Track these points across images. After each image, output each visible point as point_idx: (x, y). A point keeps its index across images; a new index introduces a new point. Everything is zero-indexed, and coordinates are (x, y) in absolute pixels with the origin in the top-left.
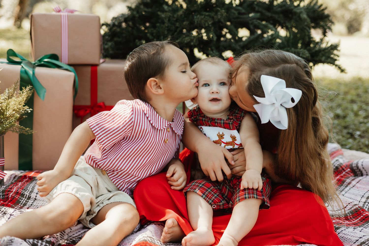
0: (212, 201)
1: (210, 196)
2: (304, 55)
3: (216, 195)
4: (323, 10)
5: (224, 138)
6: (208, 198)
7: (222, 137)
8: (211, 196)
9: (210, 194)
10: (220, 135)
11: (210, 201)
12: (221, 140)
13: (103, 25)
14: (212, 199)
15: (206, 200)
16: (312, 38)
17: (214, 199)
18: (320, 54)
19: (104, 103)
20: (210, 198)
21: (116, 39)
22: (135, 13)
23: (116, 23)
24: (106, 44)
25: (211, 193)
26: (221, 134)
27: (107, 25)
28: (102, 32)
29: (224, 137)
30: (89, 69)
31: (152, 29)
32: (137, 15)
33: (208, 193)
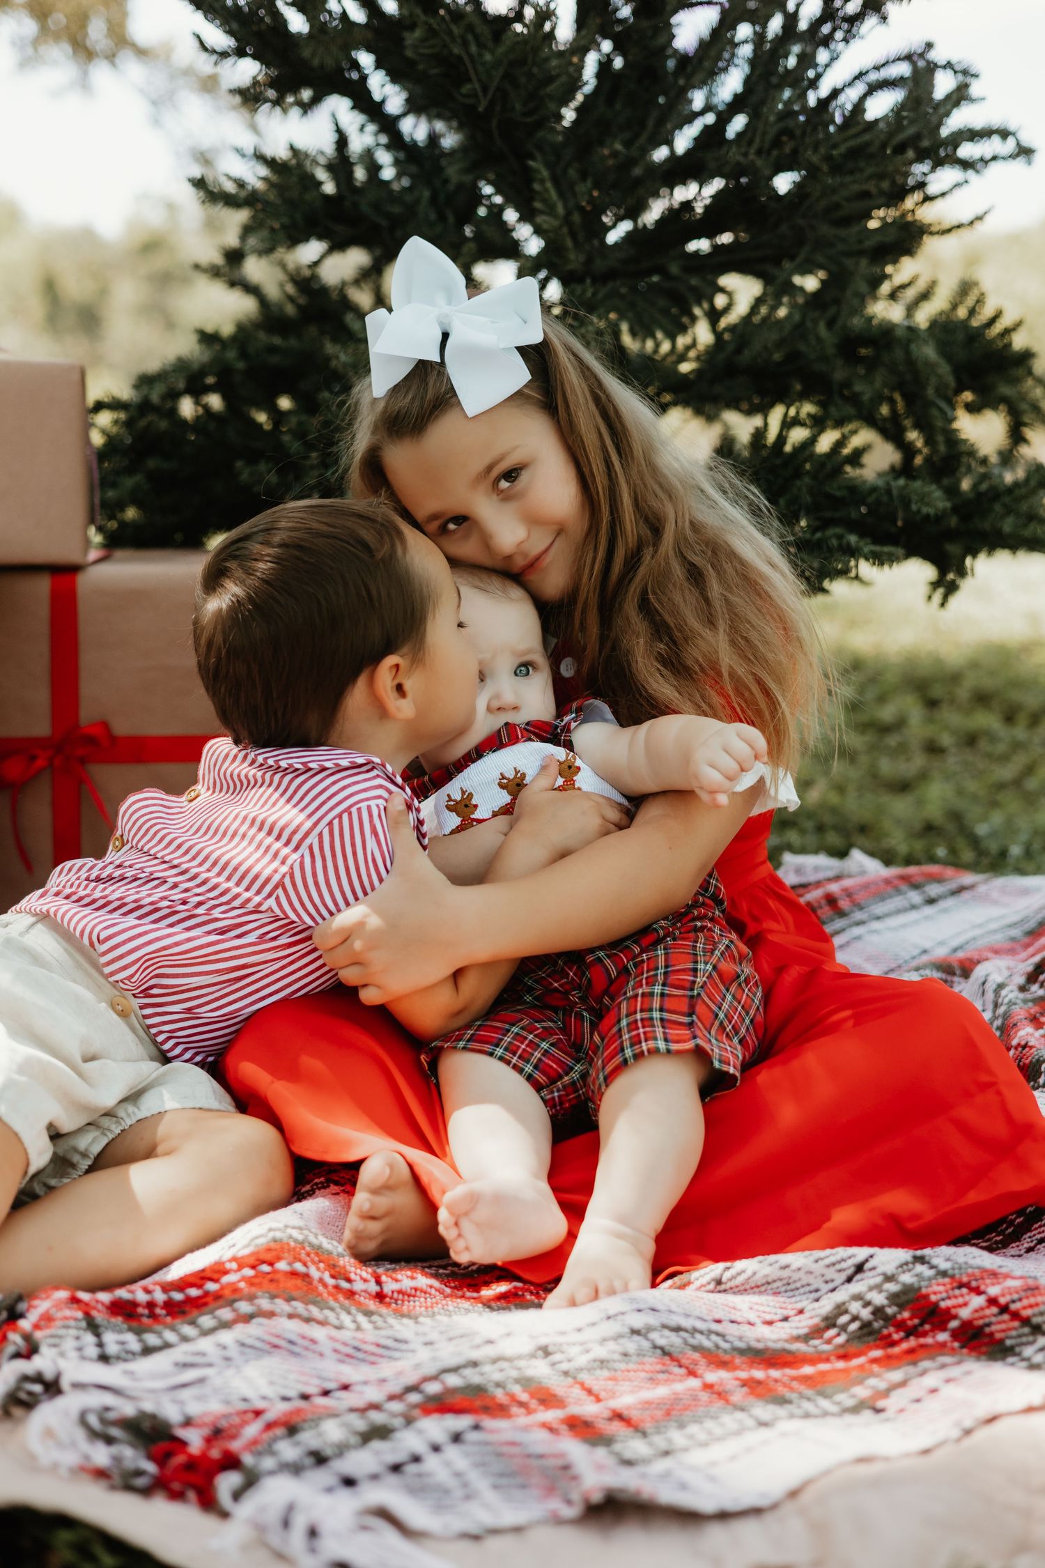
0: (536, 1067)
1: (524, 1050)
2: (928, 504)
3: (544, 1045)
4: (1007, 332)
5: (476, 806)
6: (520, 1057)
7: (466, 806)
8: (528, 1049)
9: (522, 1043)
10: (457, 803)
11: (529, 1068)
12: (472, 816)
13: (99, 406)
14: (534, 1060)
15: (508, 1063)
16: (966, 441)
17: (540, 1059)
18: (998, 507)
19: (105, 725)
20: (526, 1056)
21: (152, 463)
22: (231, 354)
23: (155, 397)
24: (114, 485)
25: (526, 1038)
26: (459, 798)
27: (114, 405)
28: (97, 439)
29: (474, 802)
30: (42, 586)
31: (304, 418)
32: (241, 365)
33: (513, 1038)
